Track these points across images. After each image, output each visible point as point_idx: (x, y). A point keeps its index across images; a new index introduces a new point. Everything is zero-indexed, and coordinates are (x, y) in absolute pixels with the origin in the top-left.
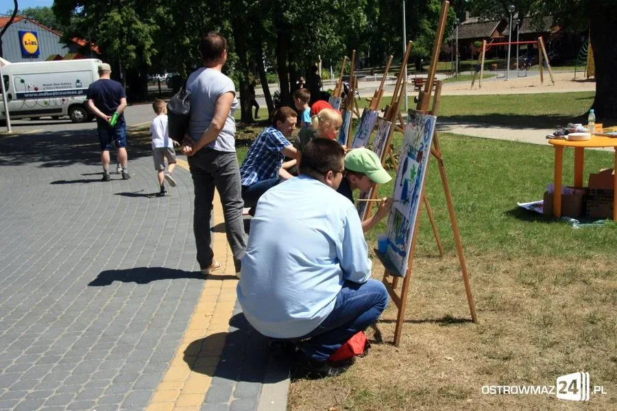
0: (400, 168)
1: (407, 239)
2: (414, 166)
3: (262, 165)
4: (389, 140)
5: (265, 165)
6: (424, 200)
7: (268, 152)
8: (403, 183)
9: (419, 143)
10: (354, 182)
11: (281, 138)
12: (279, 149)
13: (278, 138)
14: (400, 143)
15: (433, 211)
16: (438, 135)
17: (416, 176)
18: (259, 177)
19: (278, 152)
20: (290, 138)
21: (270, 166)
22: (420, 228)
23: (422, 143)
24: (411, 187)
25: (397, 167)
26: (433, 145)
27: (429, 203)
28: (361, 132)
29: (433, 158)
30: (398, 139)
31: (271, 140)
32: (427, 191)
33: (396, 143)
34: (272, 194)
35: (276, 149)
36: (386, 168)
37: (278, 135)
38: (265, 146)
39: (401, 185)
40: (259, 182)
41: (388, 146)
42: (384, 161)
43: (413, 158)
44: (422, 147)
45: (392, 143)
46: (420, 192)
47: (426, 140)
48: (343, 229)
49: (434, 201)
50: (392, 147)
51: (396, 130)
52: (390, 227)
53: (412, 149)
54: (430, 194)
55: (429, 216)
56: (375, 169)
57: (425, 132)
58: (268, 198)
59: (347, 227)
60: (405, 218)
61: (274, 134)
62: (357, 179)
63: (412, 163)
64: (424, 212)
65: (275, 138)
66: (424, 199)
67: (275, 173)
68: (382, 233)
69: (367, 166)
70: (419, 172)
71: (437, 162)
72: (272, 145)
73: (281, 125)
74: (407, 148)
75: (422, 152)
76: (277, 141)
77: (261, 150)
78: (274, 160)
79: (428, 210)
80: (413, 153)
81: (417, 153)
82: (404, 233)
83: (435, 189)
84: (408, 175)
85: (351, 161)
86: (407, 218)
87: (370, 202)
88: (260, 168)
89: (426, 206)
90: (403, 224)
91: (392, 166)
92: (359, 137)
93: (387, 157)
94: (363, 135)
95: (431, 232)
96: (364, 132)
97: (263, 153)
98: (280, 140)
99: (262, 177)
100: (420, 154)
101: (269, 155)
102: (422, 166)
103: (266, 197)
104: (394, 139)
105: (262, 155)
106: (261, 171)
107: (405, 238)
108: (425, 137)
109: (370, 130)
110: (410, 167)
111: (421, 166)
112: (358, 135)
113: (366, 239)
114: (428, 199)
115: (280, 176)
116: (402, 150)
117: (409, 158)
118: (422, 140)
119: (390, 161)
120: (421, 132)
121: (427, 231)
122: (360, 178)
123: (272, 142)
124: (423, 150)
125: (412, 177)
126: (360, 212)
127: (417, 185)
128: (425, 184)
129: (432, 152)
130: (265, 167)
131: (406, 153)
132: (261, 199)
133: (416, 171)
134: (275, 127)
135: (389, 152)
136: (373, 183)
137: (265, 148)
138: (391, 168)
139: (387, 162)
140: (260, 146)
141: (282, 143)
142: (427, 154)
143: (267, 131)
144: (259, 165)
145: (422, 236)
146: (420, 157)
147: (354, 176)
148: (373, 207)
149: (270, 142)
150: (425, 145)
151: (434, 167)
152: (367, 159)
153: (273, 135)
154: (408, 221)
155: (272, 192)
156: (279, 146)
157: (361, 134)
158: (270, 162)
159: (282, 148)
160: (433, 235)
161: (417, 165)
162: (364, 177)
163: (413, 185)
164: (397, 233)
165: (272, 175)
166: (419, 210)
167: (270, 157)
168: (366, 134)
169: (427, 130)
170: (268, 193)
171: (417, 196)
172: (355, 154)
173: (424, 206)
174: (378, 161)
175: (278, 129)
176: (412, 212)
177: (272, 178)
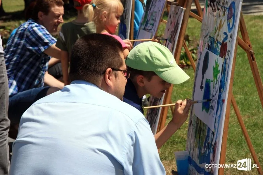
0: (198, 64)
1: (214, 156)
2: (216, 63)
3: (22, 71)
4: (183, 31)
5: (25, 70)
6: (233, 105)
7: (28, 53)
8: (204, 85)
9: (221, 33)
10: (141, 85)
11: (44, 34)
12: (42, 49)
13: (40, 34)
14: (197, 32)
15: (244, 119)
16: (246, 20)
17: (219, 75)
18: (19, 87)
19: (43, 53)
20: (55, 34)
21: (33, 71)
22: (230, 141)
23: (225, 33)
24: (214, 89)
25: (195, 64)
26: (240, 34)
27: (239, 108)
28: (147, 23)
29: (240, 50)
30: (194, 28)
31: (31, 37)
32: (235, 93)
33: (192, 33)
34: (40, 108)
35: (39, 50)
36: (182, 66)
37: (41, 31)
38: (24, 46)
39: (202, 87)
40: (20, 93)
41: (182, 39)
42: (178, 57)
43: (215, 52)
44: (226, 38)
45: (187, 33)
46: (226, 96)
47: (230, 29)
48: (132, 148)
49: (246, 105)
50: (187, 38)
51: (190, 17)
52: (191, 142)
53: (213, 41)
54: (239, 97)
55: (241, 125)
56: (168, 67)
57: (229, 18)
58: (35, 113)
59: (136, 145)
60: (209, 129)
61: (35, 29)
62: (145, 81)
63: (215, 59)
64: (234, 120)
65: (36, 34)
66: (232, 103)
67: (40, 80)
68: (181, 151)
69: (157, 62)
70: (224, 70)
71: (246, 55)
72: (33, 44)
73: (44, 17)
74: (207, 40)
75: (226, 44)
76: (39, 39)
77: (19, 51)
78: (37, 64)
79: (238, 117)
80: (215, 46)
81: (220, 46)
82: (209, 149)
83: (246, 89)
84: (210, 74)
85: (137, 58)
86: (212, 129)
87: (163, 108)
88: (20, 74)
89: (236, 112)
90: (208, 136)
91: (189, 63)
92: (144, 29)
93: (182, 52)
94: (149, 27)
95: (245, 145)
96: (151, 22)
97: (22, 55)
98: (44, 37)
99: (23, 86)
100: (224, 46)
101: (30, 57)
102: (228, 62)
103: (32, 112)
104: (189, 28)
105: (21, 58)
106: (20, 78)
107: (211, 155)
108: (229, 25)
109: (158, 20)
110: (211, 64)
111: (225, 63)
112: (143, 27)
113: (161, 159)
114: (238, 103)
115: (46, 84)
116: (200, 42)
117: (210, 53)
118: (225, 28)
119: (185, 56)
120: (224, 19)
121: (239, 145)
122: (149, 79)
123: (34, 39)
124: (227, 41)
125: (216, 76)
126: (152, 123)
127: (222, 86)
128: (233, 84)
129: (239, 44)
130: (26, 73)
131: (206, 46)
132: (26, 115)
133: (220, 68)
134: (36, 20)
135: (184, 45)
136: (165, 85)
137: (24, 48)
138: (188, 65)
139: (182, 58)
140: (17, 45)
141: (46, 41)
142: (232, 47)
143: (26, 26)
144: (18, 71)
145: (234, 150)
146: (224, 51)
147: (140, 76)
148: (168, 117)
149: (30, 39)
150: (229, 34)
151: (243, 61)
152: (157, 54)
153: (34, 31)
154: (213, 133)
155: (40, 105)
156: (43, 46)
157: (146, 25)
158: (32, 65)
159: (46, 47)
160: (246, 149)
161: (221, 61)
162: (154, 77)
163: (217, 87)
164: (200, 149)
165: (36, 82)
166: (227, 117)
167: (31, 59)
168: (153, 25)
169: (231, 16)
170: (33, 107)
171: (223, 101)
172: (141, 49)
173: (233, 112)
174: (171, 57)
175: (40, 23)
176: (217, 121)
177: (36, 86)
